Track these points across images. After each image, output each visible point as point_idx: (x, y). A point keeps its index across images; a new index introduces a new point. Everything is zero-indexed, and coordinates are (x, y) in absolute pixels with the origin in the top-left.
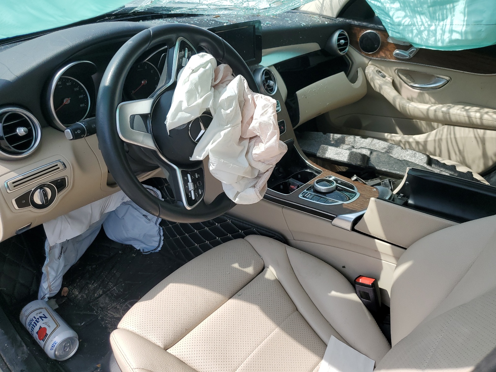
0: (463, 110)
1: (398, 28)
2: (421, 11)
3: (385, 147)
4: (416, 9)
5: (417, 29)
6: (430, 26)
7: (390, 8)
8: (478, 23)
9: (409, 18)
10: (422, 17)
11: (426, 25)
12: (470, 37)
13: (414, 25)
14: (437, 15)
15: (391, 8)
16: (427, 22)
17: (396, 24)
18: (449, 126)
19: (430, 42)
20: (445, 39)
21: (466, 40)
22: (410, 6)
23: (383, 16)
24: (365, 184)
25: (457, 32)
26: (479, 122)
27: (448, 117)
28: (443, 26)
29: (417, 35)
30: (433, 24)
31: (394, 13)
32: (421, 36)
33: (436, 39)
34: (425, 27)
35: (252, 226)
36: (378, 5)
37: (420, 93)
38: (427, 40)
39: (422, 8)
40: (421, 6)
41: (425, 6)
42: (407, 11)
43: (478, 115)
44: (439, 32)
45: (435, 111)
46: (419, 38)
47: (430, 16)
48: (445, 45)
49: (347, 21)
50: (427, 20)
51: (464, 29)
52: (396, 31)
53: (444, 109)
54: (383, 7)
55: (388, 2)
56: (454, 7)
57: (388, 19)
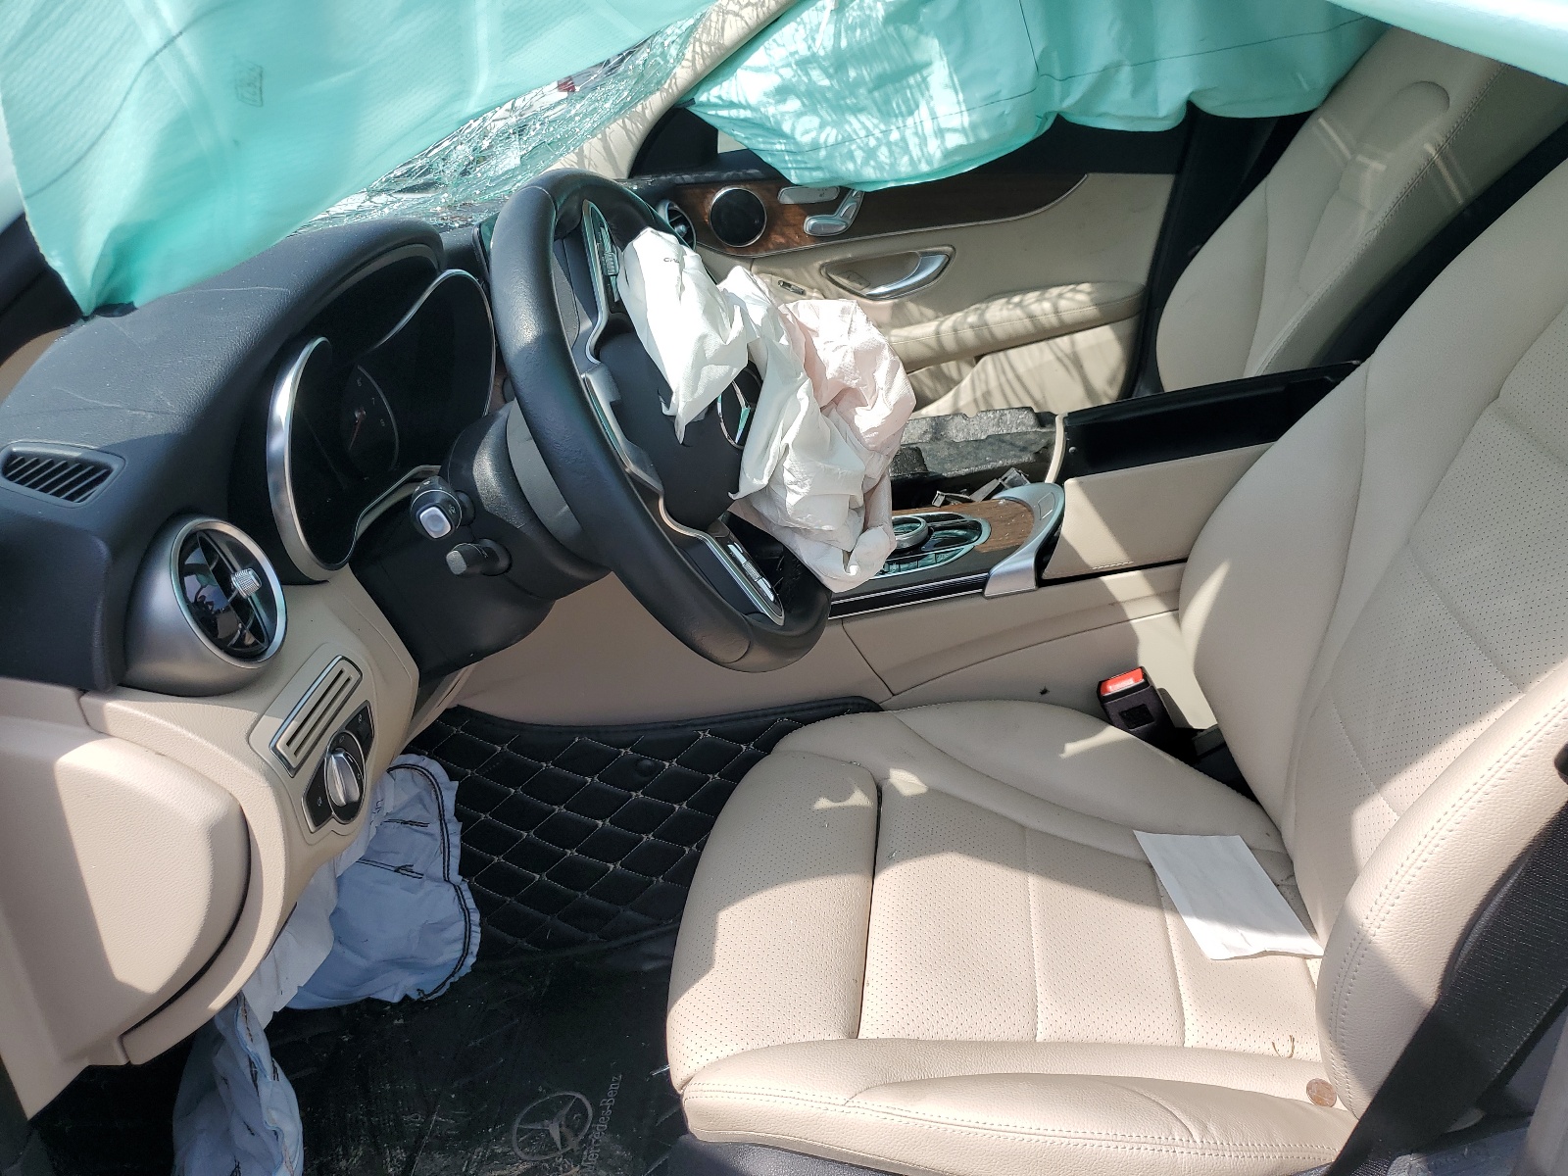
0: (1011, 306)
1: (814, 156)
2: (855, 105)
3: (924, 429)
4: (842, 102)
5: (860, 148)
6: (886, 133)
7: (779, 117)
8: (992, 100)
9: (833, 127)
10: (863, 118)
11: (877, 132)
12: (984, 135)
13: (852, 140)
14: (894, 105)
15: (783, 114)
16: (876, 126)
17: (807, 149)
18: (995, 355)
19: (903, 169)
20: (932, 152)
21: (979, 142)
22: (827, 100)
23: (760, 140)
24: (970, 501)
25: (955, 130)
26: (1053, 320)
27: (986, 333)
28: (916, 127)
29: (866, 162)
30: (893, 127)
31: (793, 125)
32: (876, 161)
33: (911, 158)
34: (877, 139)
35: (775, 714)
36: (742, 117)
37: (895, 307)
38: (892, 165)
39: (856, 98)
40: (852, 94)
41: (862, 91)
42: (823, 113)
43: (1047, 305)
44: (913, 142)
45: (955, 330)
46: (874, 167)
47: (879, 110)
48: (936, 165)
49: (663, 178)
50: (876, 121)
51: (966, 120)
52: (809, 166)
53: (972, 319)
54: (761, 118)
55: (768, 102)
56: (924, 79)
57: (781, 143)
